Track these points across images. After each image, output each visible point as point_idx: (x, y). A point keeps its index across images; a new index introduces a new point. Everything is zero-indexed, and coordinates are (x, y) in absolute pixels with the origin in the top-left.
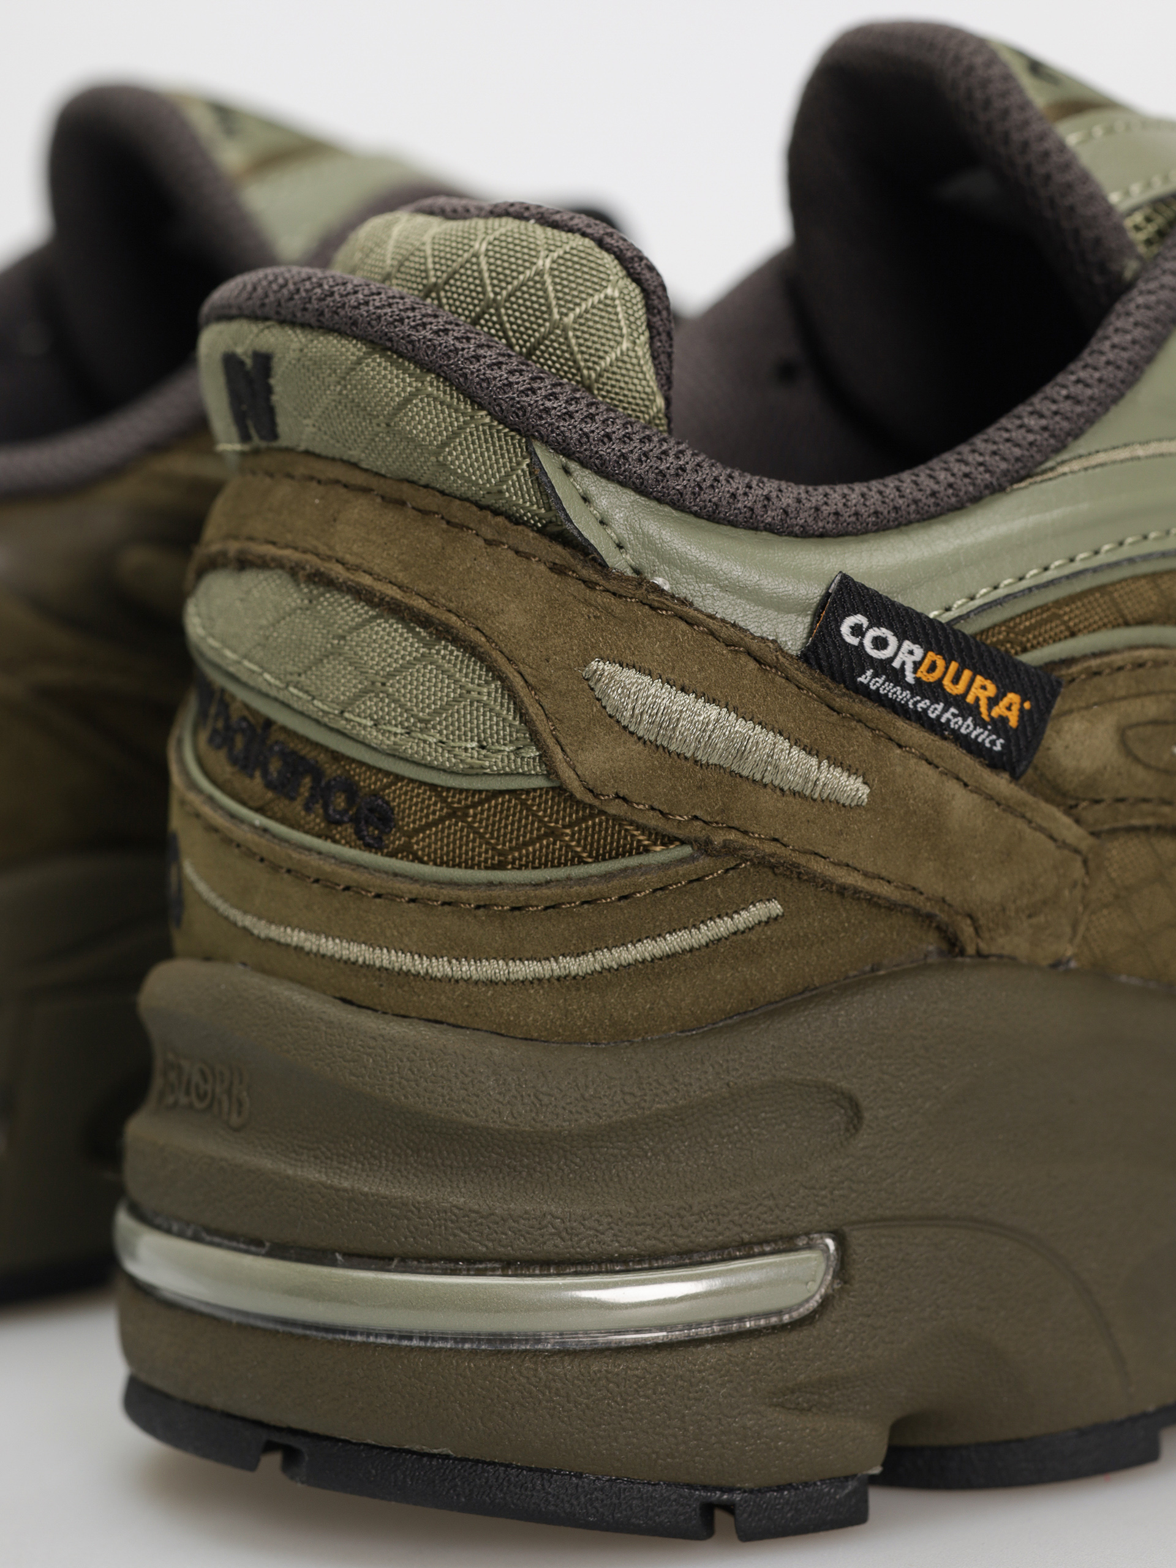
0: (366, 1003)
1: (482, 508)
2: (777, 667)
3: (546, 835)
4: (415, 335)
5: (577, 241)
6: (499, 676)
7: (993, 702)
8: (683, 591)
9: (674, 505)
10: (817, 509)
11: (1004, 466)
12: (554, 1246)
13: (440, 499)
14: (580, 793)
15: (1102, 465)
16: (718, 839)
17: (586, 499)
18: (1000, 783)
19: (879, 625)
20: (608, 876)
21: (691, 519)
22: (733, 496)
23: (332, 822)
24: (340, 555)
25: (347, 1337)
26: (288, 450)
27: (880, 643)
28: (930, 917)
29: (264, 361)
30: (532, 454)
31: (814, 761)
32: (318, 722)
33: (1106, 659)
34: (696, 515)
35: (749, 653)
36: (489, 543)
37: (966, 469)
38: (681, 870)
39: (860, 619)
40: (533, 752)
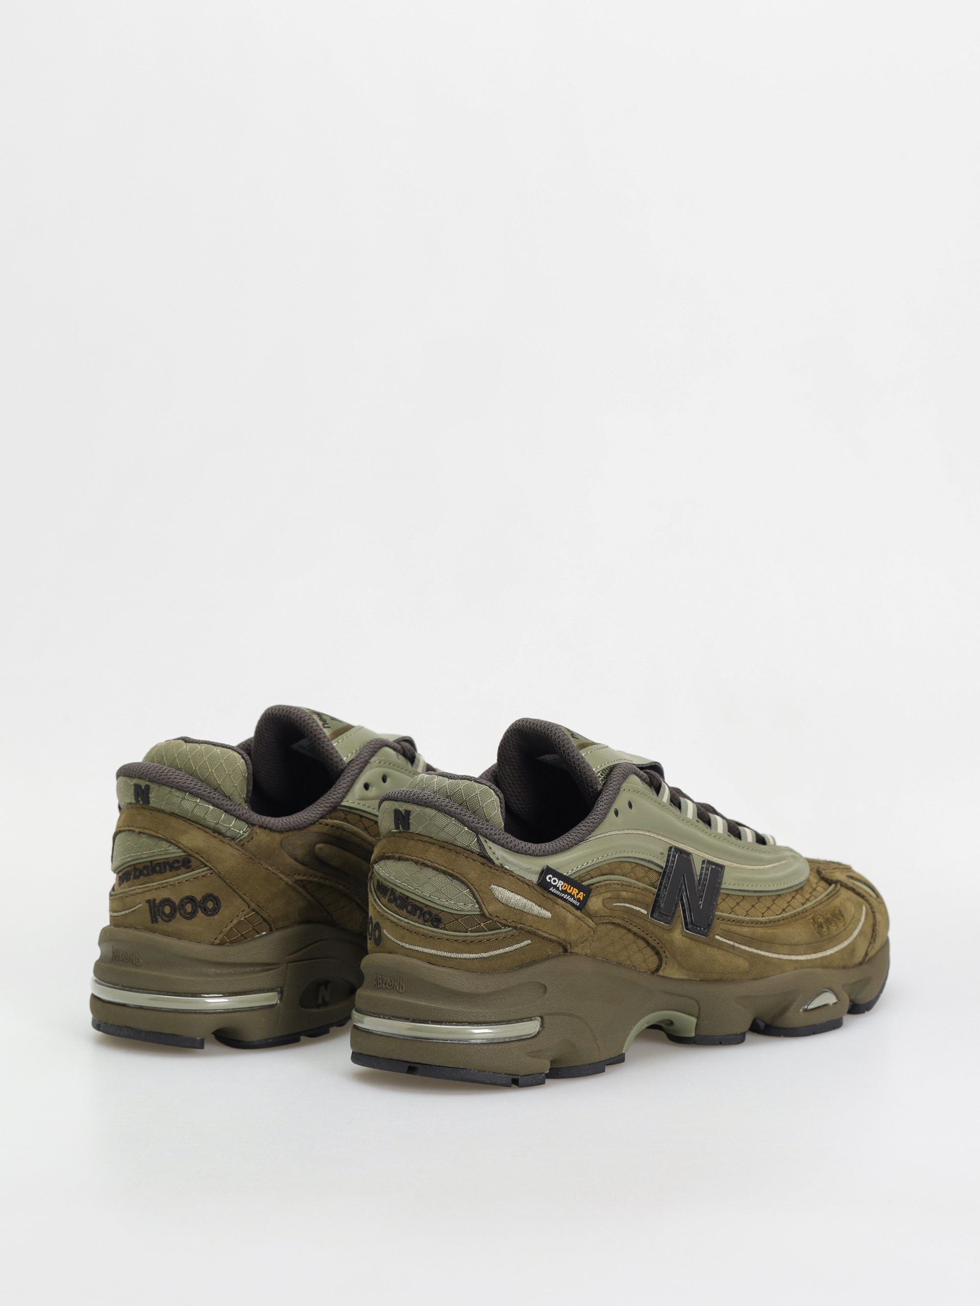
0: (435, 963)
1: (464, 849)
2: (533, 887)
3: (455, 920)
4: (451, 809)
5: (485, 787)
6: (468, 887)
7: (577, 894)
8: (511, 869)
9: (509, 849)
10: (540, 850)
11: (578, 839)
12: (481, 1019)
13: (454, 847)
14: (488, 915)
15: (599, 838)
16: (519, 926)
17: (490, 848)
18: (578, 913)
19: (555, 877)
20: (493, 934)
21: (513, 852)
22: (522, 847)
23: (425, 921)
24: (429, 859)
25: (432, 1041)
26: (412, 833)
27: (555, 881)
28: (562, 944)
29: (408, 813)
30: (478, 838)
31: (540, 908)
32: (423, 898)
33: (600, 884)
34: (514, 852)
35: (526, 884)
36: (466, 857)
37: (570, 840)
38: (510, 933)
39: (551, 876)
40: (477, 906)
